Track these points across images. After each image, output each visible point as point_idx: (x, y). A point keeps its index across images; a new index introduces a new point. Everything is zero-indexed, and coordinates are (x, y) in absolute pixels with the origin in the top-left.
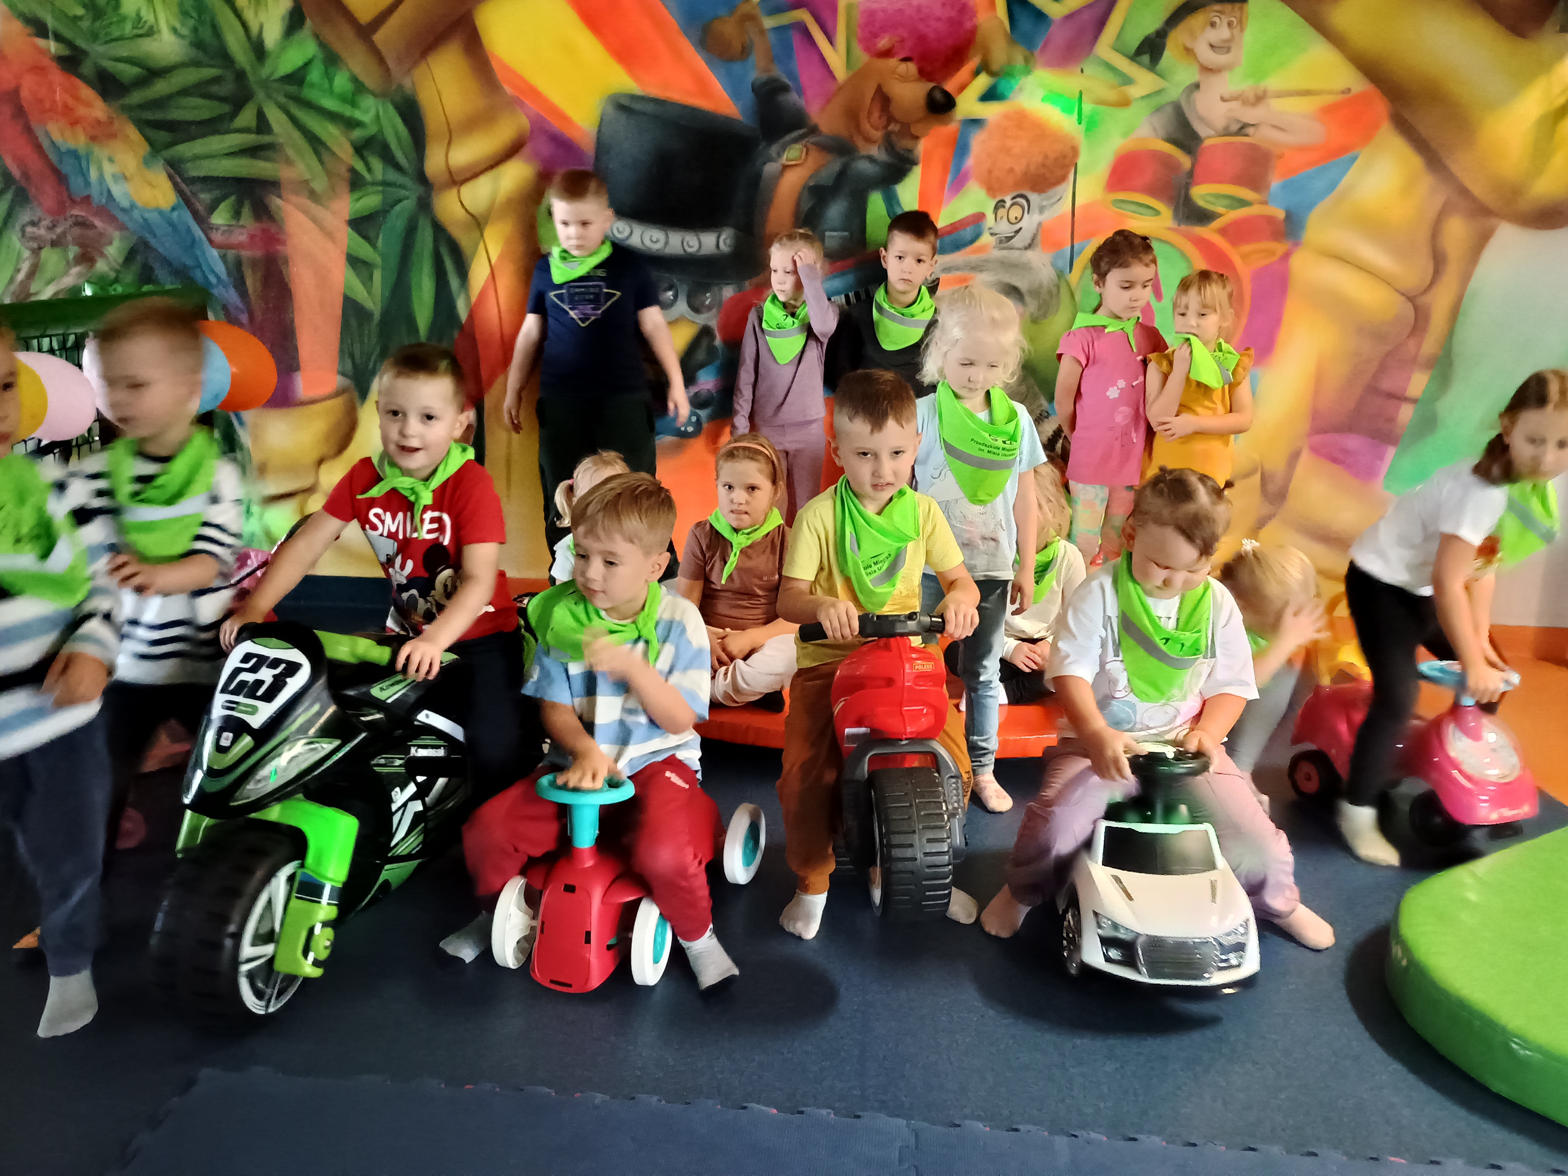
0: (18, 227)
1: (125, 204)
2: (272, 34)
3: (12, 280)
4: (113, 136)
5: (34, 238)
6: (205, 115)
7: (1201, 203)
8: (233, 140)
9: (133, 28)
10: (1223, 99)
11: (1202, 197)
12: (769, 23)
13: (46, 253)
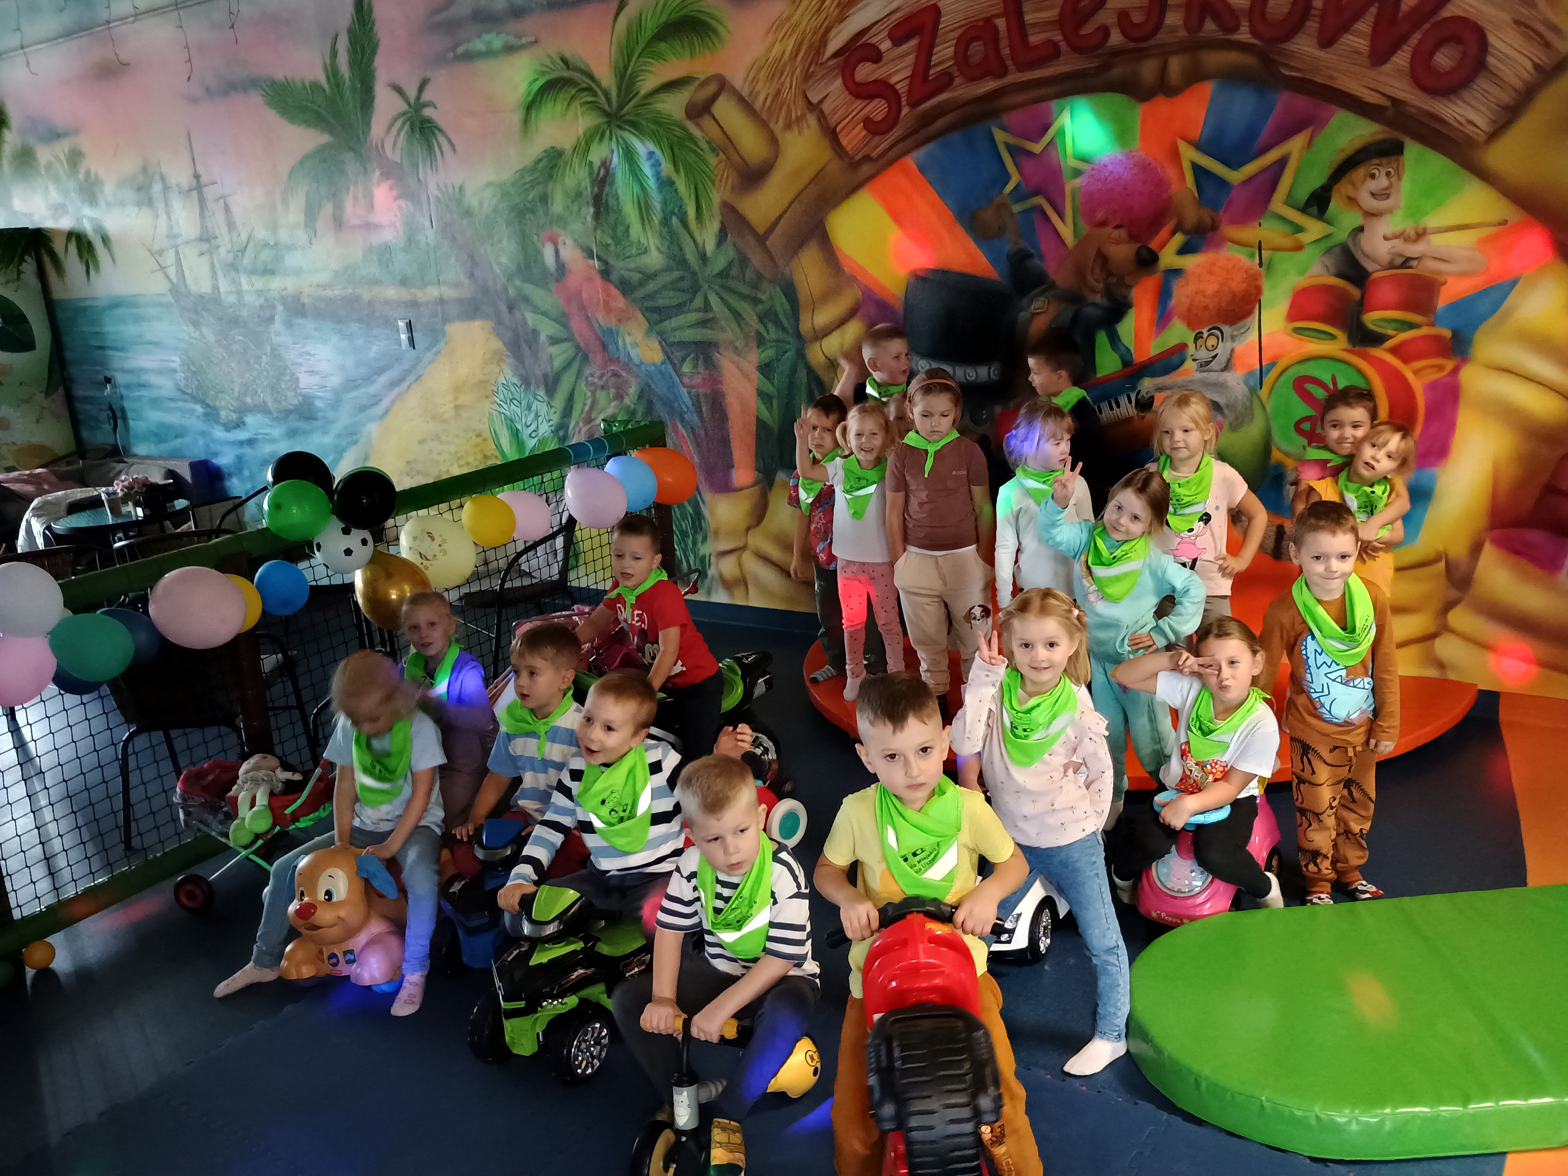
0: (584, 378)
1: (637, 362)
2: (710, 246)
3: (582, 410)
4: (629, 319)
5: (593, 384)
6: (675, 302)
7: (1372, 327)
8: (692, 317)
9: (637, 249)
10: (1386, 238)
11: (1374, 322)
12: (1016, 208)
13: (598, 393)
